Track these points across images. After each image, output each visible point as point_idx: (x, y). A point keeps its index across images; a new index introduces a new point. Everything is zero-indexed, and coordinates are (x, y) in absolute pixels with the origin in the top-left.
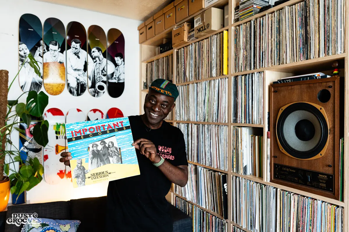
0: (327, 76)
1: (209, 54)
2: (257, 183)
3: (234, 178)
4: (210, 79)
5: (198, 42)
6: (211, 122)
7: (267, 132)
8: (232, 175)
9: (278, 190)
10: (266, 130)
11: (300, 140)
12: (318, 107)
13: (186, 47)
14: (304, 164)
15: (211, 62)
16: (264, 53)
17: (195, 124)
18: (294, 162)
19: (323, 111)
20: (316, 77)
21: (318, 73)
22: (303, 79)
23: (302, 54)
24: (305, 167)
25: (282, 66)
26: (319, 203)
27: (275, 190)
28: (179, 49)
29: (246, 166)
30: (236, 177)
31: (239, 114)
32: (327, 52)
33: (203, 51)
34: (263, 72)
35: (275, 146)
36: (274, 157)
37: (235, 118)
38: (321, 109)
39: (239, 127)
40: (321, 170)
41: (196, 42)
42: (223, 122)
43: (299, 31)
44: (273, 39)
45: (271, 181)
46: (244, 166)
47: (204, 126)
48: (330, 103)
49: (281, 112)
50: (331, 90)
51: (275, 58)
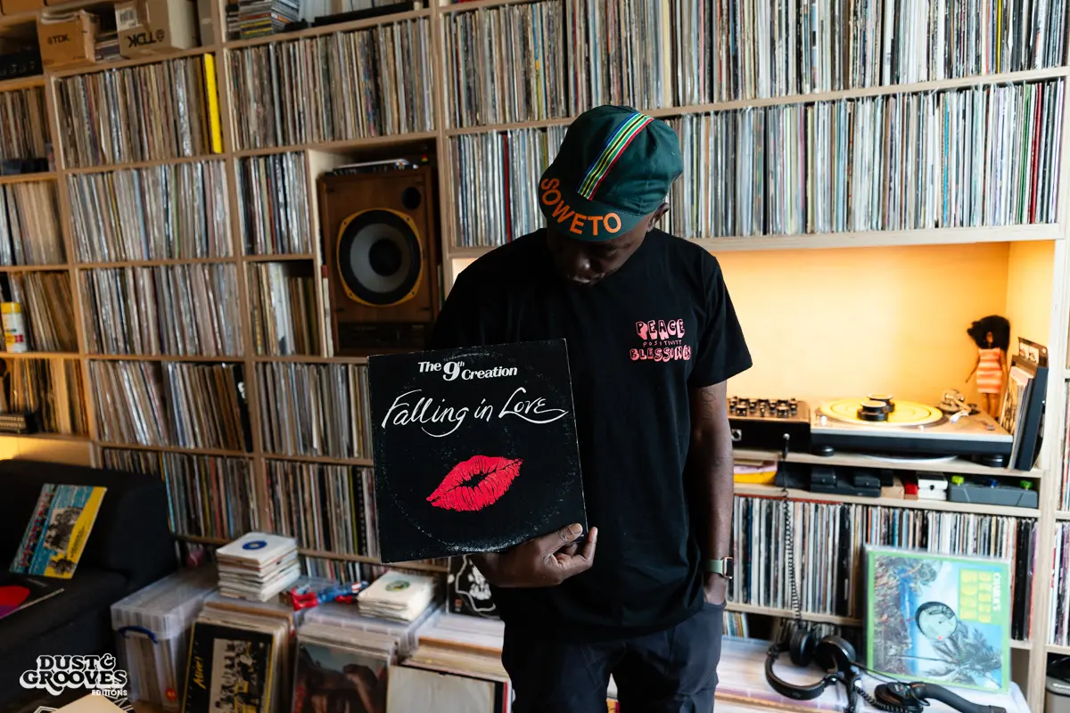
0: (412, 166)
1: (166, 102)
2: (308, 364)
3: (260, 366)
4: (178, 161)
5: (132, 67)
6: (191, 257)
7: (322, 268)
8: (254, 363)
9: (350, 367)
10: (319, 262)
11: (380, 277)
12: (404, 216)
13: (89, 74)
14: (390, 312)
15: (175, 122)
16: (302, 116)
17: (144, 267)
18: (373, 312)
19: (411, 223)
20: (397, 167)
21: (401, 160)
22: (377, 171)
23: (372, 124)
24: (392, 318)
25: (339, 144)
27: (343, 368)
28: (65, 78)
29: (283, 339)
30: (265, 364)
31: (260, 236)
32: (411, 129)
33: (148, 94)
34: (304, 152)
35: (337, 292)
36: (336, 310)
37: (250, 246)
38: (408, 219)
39: (262, 262)
40: (415, 316)
41: (126, 67)
42: (223, 255)
43: (364, 83)
44: (317, 90)
45: (336, 354)
46: (280, 338)
47: (172, 268)
48: (420, 211)
49: (343, 228)
50: (420, 189)
51: (325, 126)
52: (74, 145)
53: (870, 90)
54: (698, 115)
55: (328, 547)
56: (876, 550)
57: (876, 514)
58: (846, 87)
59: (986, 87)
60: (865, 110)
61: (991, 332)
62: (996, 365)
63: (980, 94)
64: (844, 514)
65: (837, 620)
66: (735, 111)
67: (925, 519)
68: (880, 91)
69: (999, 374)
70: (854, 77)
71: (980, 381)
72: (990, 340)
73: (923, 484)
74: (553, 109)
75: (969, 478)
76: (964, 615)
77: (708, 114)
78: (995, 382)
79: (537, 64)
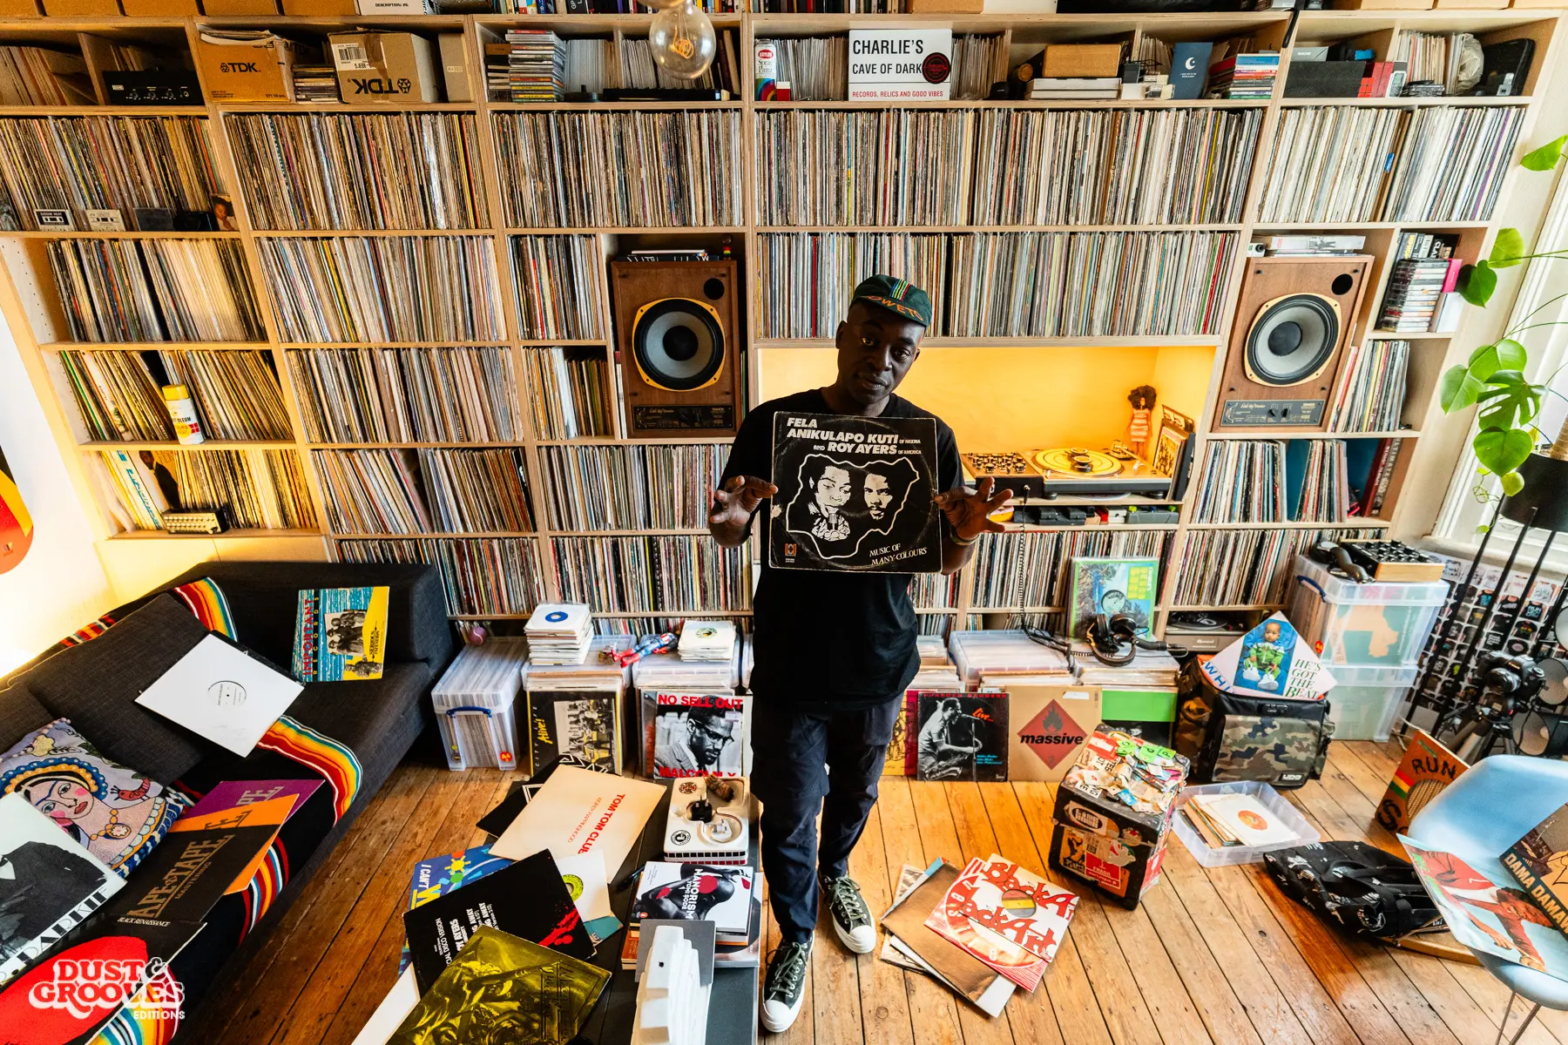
1: (405, 162)
2: (601, 447)
3: (544, 450)
5: (352, 114)
7: (614, 353)
8: (536, 448)
9: (647, 447)
10: (611, 349)
11: (675, 362)
12: (707, 307)
13: (283, 114)
14: (689, 396)
17: (385, 349)
18: (672, 396)
19: (715, 314)
20: (697, 257)
21: (700, 251)
22: (678, 260)
23: (674, 213)
24: (689, 402)
26: (717, 447)
27: (640, 450)
28: (243, 114)
30: (549, 448)
31: (540, 321)
32: (718, 221)
33: (378, 148)
35: (631, 377)
36: (630, 394)
37: (527, 330)
38: (711, 310)
39: (543, 347)
40: (715, 401)
41: (342, 113)
42: (494, 339)
43: (667, 172)
44: (609, 171)
45: (630, 436)
47: (427, 350)
48: (723, 300)
49: (639, 315)
50: (724, 281)
51: (620, 210)
52: (265, 200)
53: (1116, 227)
54: (986, 234)
55: (623, 607)
56: (1079, 561)
57: (1080, 536)
58: (1101, 223)
59: (1193, 232)
60: (1112, 242)
61: (1143, 397)
62: (1144, 422)
63: (1188, 238)
64: (1059, 538)
65: (1047, 609)
66: (1017, 233)
67: (1110, 536)
68: (1123, 228)
69: (1146, 428)
70: (1108, 215)
71: (1133, 433)
72: (1143, 403)
73: (1112, 513)
74: (861, 216)
75: (1140, 507)
76: (1129, 596)
77: (995, 234)
78: (1144, 434)
79: (849, 173)
